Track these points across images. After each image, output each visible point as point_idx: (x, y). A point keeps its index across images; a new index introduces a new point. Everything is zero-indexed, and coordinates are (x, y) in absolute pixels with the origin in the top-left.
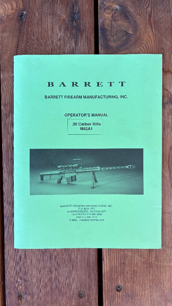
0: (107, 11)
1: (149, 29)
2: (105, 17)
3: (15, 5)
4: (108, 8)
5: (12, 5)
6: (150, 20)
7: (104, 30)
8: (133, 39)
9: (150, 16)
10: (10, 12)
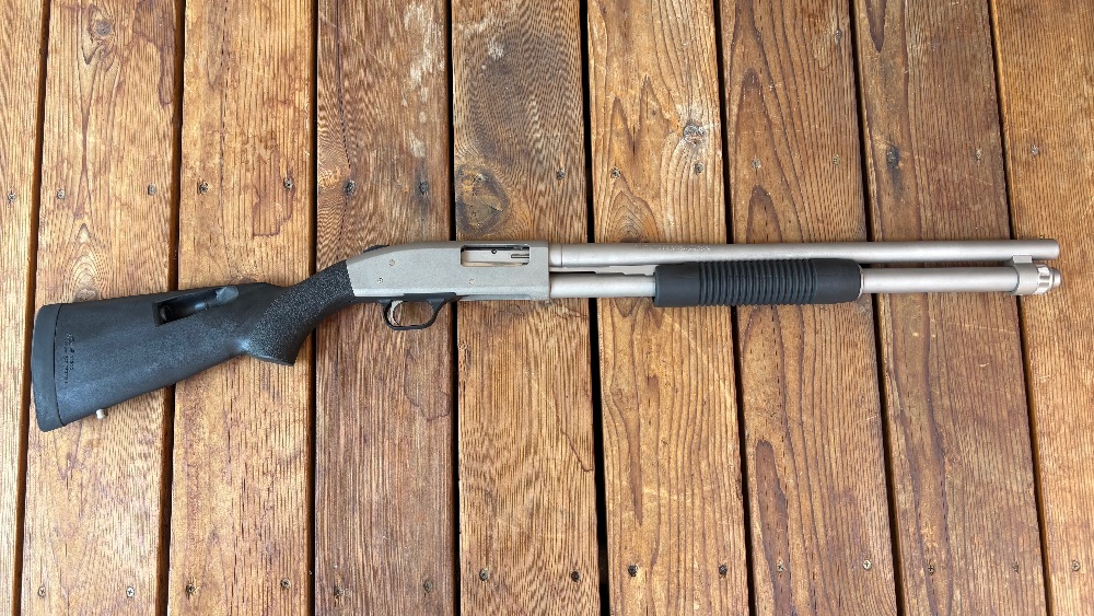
0: (466, 182)
1: (524, 205)
2: (464, 188)
3: (339, 172)
4: (467, 177)
5: (335, 172)
6: (524, 193)
7: (463, 205)
8: (502, 218)
9: (525, 188)
10: (332, 180)
